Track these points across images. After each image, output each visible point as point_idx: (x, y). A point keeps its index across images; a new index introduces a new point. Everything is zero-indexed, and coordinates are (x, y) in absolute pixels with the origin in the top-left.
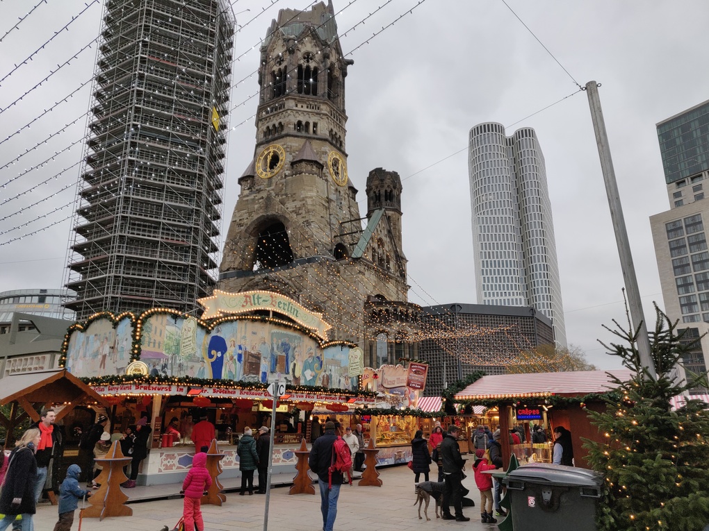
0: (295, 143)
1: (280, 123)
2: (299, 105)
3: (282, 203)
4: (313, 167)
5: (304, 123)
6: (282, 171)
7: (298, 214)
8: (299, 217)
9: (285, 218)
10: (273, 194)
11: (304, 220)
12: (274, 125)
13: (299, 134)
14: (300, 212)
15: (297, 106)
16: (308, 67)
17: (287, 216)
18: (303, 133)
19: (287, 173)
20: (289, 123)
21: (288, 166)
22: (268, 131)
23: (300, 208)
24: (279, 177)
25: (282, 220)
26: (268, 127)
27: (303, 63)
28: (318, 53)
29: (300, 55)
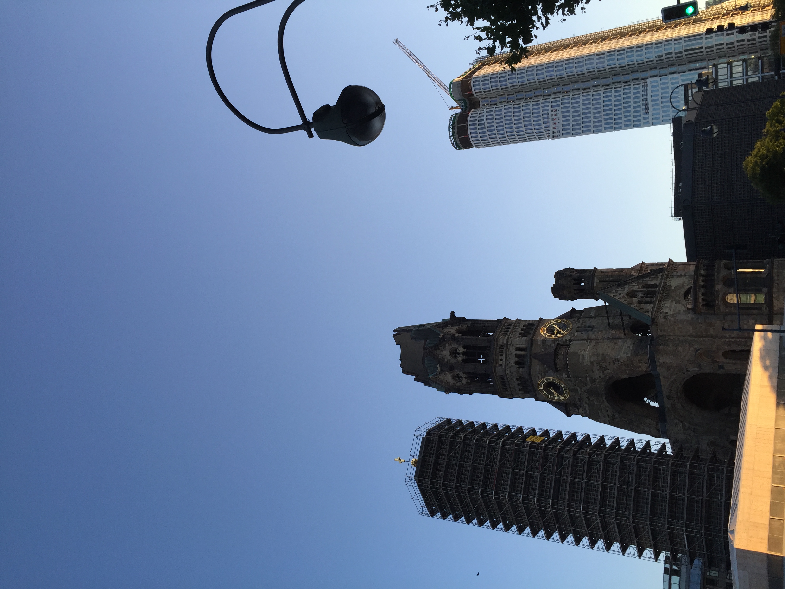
0: (536, 367)
1: (517, 379)
2: (501, 363)
4: (561, 354)
5: (517, 359)
6: (563, 380)
7: (606, 369)
8: (609, 367)
9: (609, 380)
10: (585, 388)
12: (519, 384)
13: (528, 364)
14: (604, 366)
17: (607, 377)
18: (527, 360)
19: (565, 375)
20: (517, 372)
21: (559, 375)
22: (524, 390)
23: (601, 367)
24: (569, 382)
25: (611, 382)
26: (520, 390)
27: (460, 358)
28: (450, 345)
29: (453, 361)
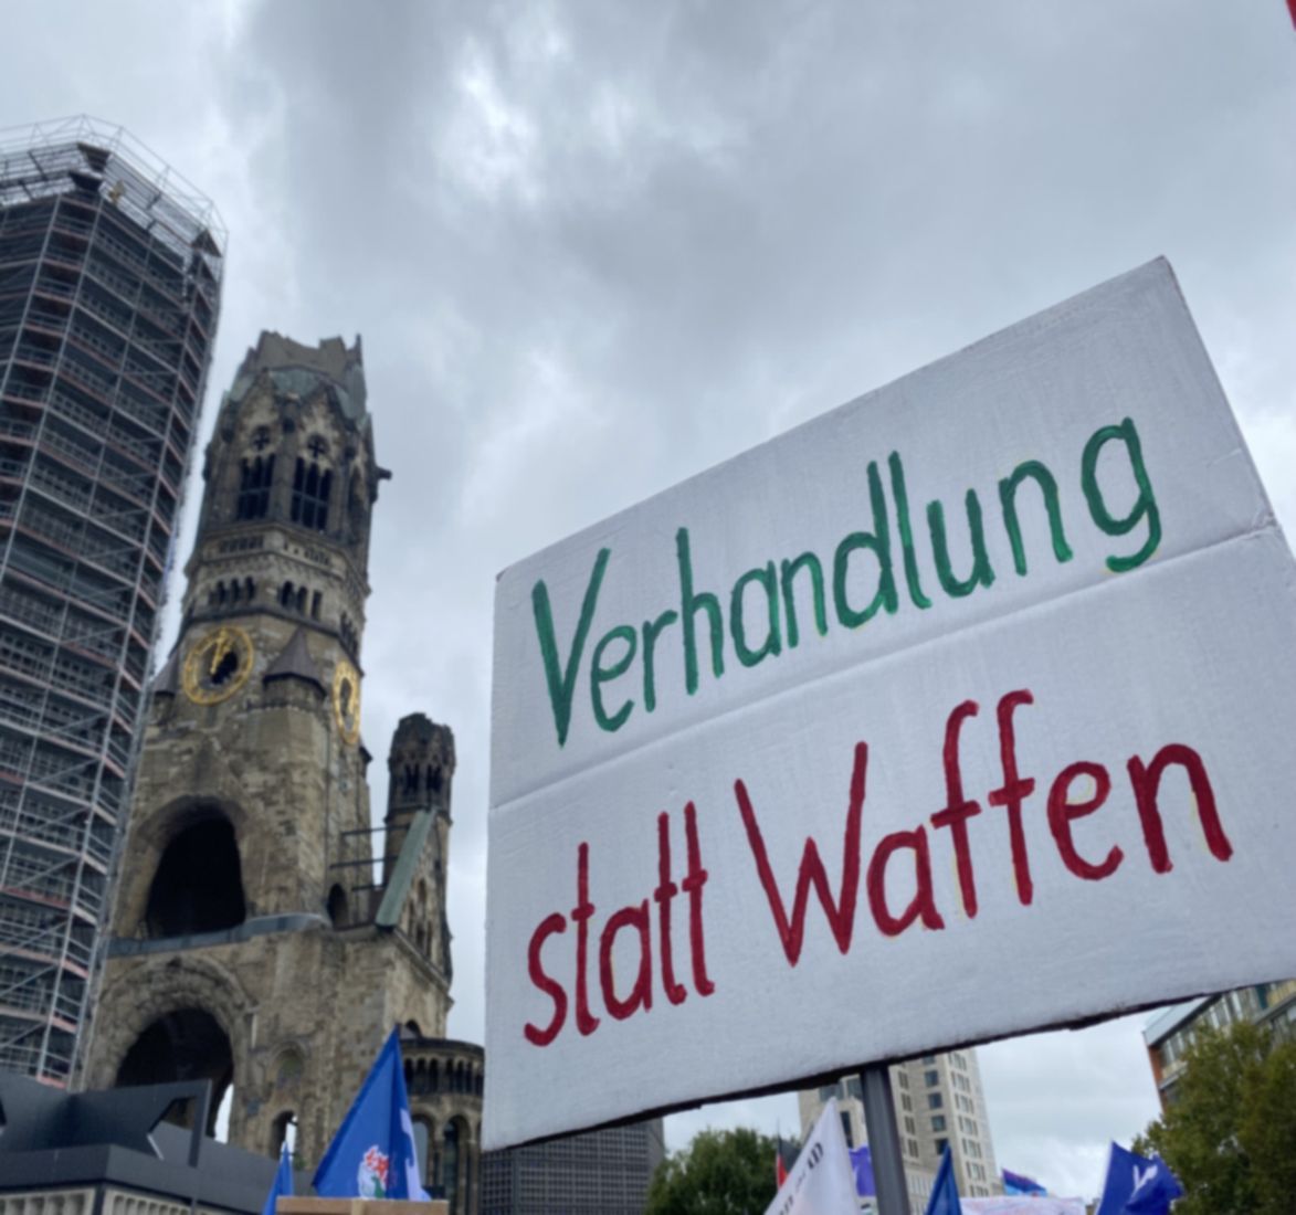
0: (276, 631)
1: (249, 581)
2: (292, 548)
3: (236, 770)
4: (307, 695)
5: (296, 589)
6: (241, 692)
7: (269, 803)
8: (272, 810)
9: (238, 809)
10: (217, 746)
11: (281, 818)
12: (235, 583)
13: (284, 612)
14: (275, 798)
15: (286, 547)
16: (314, 467)
17: (244, 805)
18: (294, 613)
19: (254, 698)
20: (268, 583)
21: (256, 683)
22: (220, 594)
23: (274, 790)
24: (235, 707)
25: (231, 814)
26: (220, 585)
27: (306, 455)
28: (336, 442)
29: (303, 437)
